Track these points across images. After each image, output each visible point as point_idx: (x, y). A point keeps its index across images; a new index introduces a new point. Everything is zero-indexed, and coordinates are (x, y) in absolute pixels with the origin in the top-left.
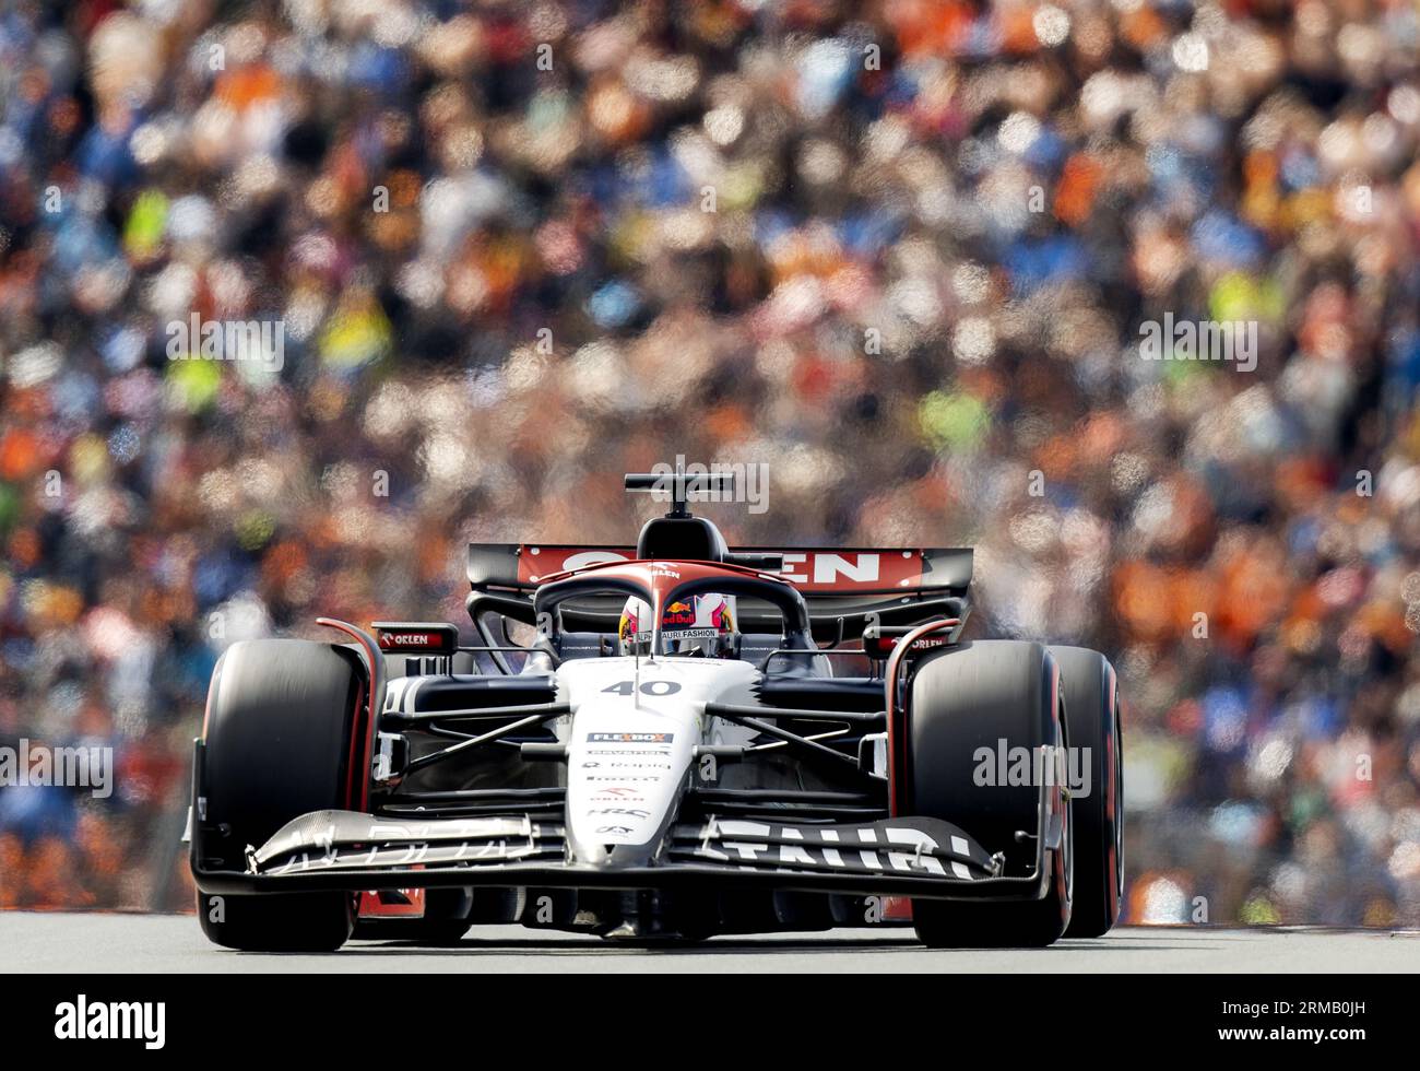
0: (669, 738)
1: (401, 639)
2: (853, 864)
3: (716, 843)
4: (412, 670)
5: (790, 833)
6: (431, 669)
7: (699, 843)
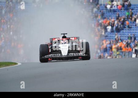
5: (75, 54)
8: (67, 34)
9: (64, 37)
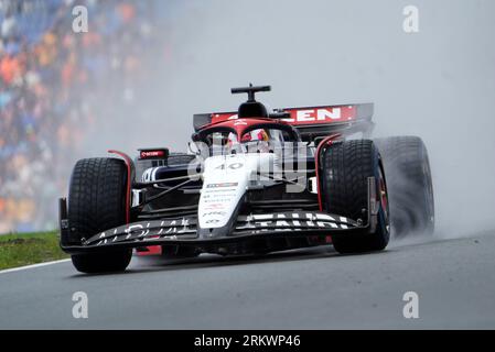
0: (236, 184)
1: (148, 154)
2: (304, 225)
3: (253, 222)
4: (154, 165)
5: (281, 216)
6: (161, 164)
7: (245, 223)
8: (267, 89)
9: (251, 110)
